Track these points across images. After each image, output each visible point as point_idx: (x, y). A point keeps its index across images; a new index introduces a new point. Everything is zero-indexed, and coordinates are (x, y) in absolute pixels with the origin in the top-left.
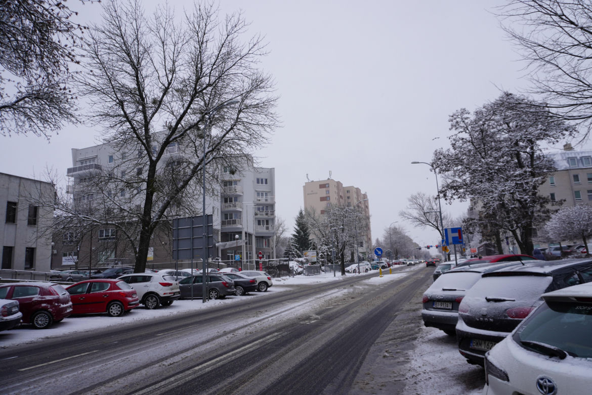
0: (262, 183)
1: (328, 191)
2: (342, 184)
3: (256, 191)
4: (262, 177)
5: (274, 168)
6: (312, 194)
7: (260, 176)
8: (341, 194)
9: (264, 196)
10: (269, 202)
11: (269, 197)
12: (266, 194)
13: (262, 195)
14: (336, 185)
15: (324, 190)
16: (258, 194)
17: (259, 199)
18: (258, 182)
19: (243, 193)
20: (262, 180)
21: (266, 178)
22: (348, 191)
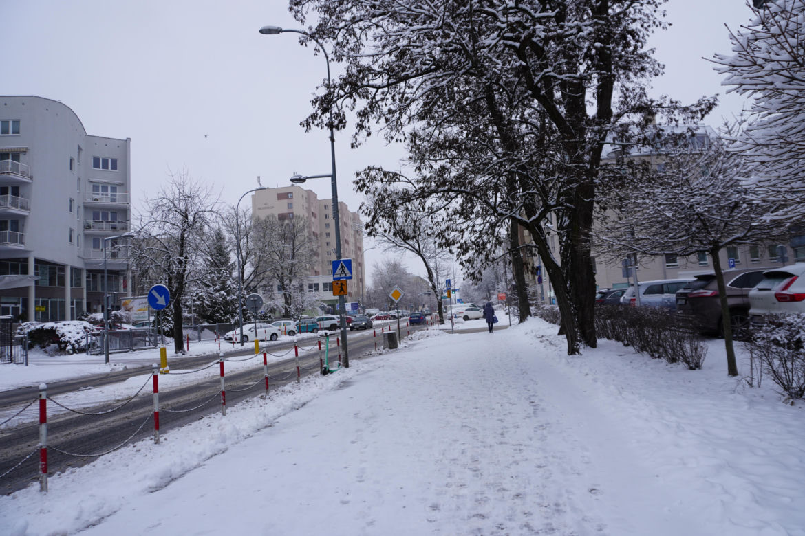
0: (105, 166)
1: (291, 204)
2: (315, 195)
3: (91, 182)
4: (106, 156)
5: (130, 139)
6: (265, 208)
7: (102, 155)
8: (312, 210)
9: (109, 192)
10: (119, 203)
11: (119, 194)
12: (114, 189)
13: (105, 189)
14: (305, 195)
15: (285, 202)
16: (96, 188)
17: (96, 197)
18: (96, 164)
19: (31, 177)
20: (105, 162)
21: (115, 157)
22: (325, 207)
